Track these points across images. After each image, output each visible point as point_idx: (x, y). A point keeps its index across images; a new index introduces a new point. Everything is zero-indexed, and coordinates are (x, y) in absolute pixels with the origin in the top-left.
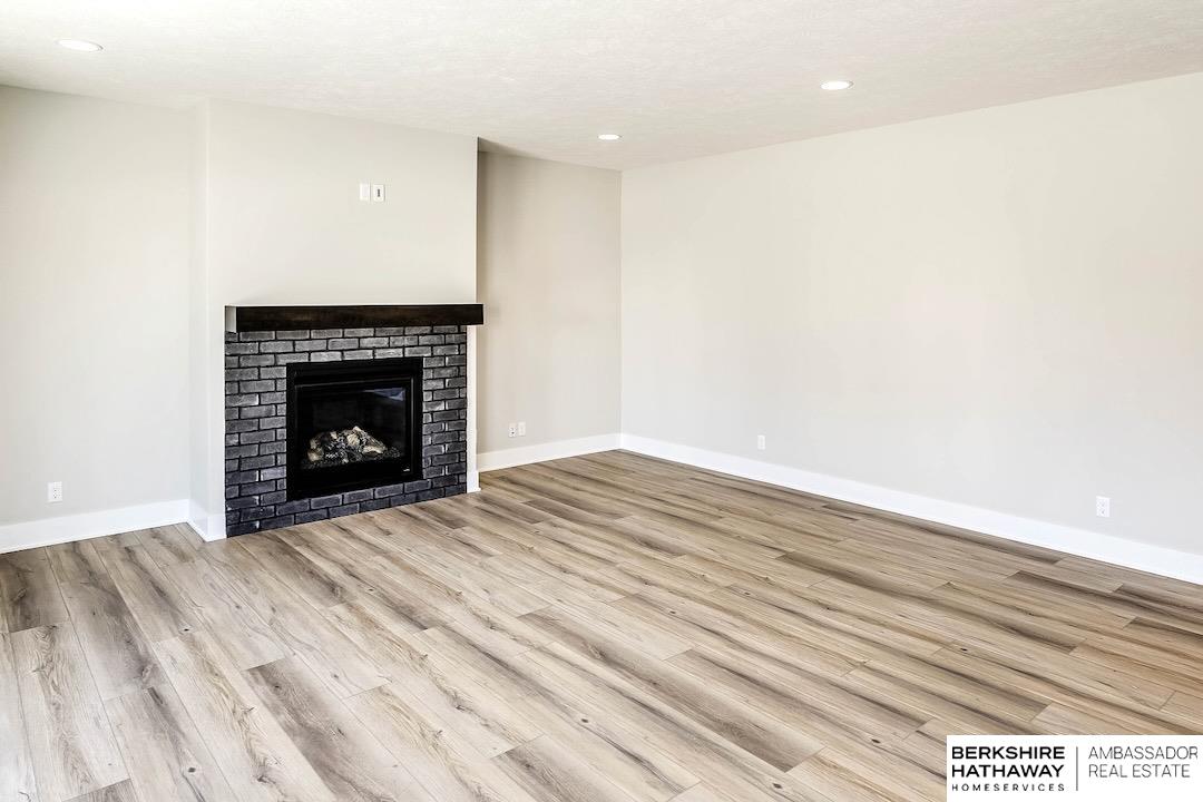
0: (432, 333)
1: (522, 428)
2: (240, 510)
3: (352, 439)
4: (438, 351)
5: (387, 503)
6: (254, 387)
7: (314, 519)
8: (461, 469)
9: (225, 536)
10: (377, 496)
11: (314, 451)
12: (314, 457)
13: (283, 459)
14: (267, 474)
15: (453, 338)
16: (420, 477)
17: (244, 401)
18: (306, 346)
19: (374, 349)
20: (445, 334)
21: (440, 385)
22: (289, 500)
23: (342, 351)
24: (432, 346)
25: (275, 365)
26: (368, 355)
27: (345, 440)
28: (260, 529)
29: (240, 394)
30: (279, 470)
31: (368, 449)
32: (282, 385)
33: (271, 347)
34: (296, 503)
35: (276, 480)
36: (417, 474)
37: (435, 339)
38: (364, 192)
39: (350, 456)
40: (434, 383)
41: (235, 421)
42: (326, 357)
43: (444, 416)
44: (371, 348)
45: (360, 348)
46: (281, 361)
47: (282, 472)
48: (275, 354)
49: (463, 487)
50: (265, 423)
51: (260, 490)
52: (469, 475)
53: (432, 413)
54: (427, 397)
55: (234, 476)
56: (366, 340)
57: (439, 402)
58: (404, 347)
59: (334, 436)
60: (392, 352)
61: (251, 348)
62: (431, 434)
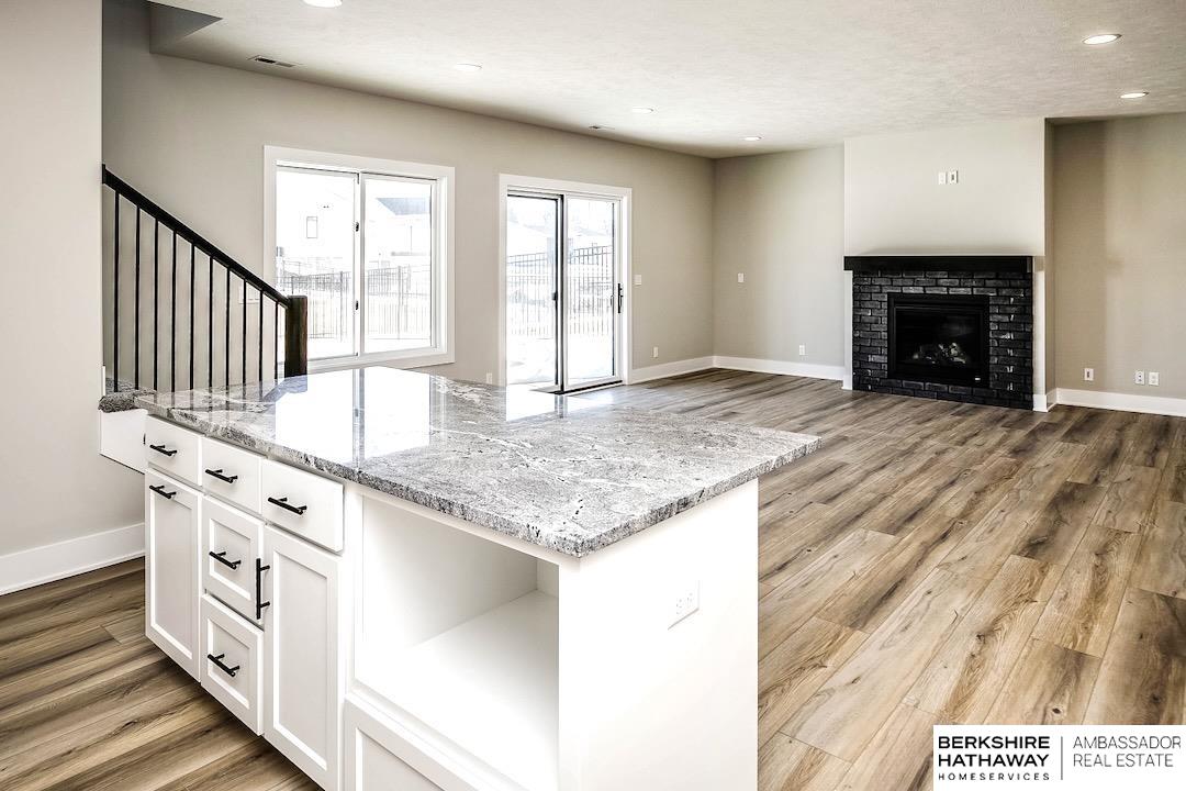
0: (997, 278)
1: (1154, 379)
2: (861, 376)
4: (1004, 292)
5: (958, 399)
6: (868, 305)
8: (1027, 389)
9: (852, 388)
10: (950, 391)
11: (919, 352)
12: (916, 357)
13: (885, 351)
14: (877, 358)
15: (1019, 283)
16: (987, 386)
17: (862, 312)
18: (900, 282)
19: (948, 287)
20: (1010, 280)
21: (1006, 319)
22: (890, 377)
23: (924, 287)
24: (998, 288)
25: (881, 292)
26: (944, 291)
28: (871, 390)
29: (860, 308)
30: (883, 357)
31: (957, 359)
32: (885, 306)
33: (878, 282)
34: (894, 381)
35: (881, 364)
36: (985, 384)
37: (1000, 283)
38: (941, 178)
40: (1000, 317)
41: (858, 323)
42: (912, 290)
43: (1009, 343)
44: (946, 286)
45: (937, 286)
46: (884, 291)
47: (884, 359)
48: (880, 286)
49: (1029, 405)
50: (875, 326)
51: (871, 367)
52: (1034, 396)
53: (998, 340)
54: (994, 327)
55: (856, 355)
56: (942, 281)
57: (1004, 332)
58: (972, 287)
59: (942, 347)
60: (962, 291)
61: (867, 281)
62: (997, 356)
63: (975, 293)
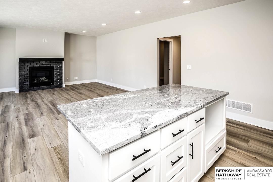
0: (56, 62)
1: (77, 78)
2: (21, 89)
3: (43, 79)
4: (57, 65)
5: (48, 89)
6: (24, 70)
7: (34, 90)
8: (61, 84)
9: (18, 92)
10: (46, 87)
11: (36, 80)
12: (35, 81)
13: (29, 81)
14: (26, 83)
15: (60, 63)
16: (54, 85)
17: (22, 72)
18: (33, 64)
19: (45, 65)
20: (58, 63)
21: (57, 70)
22: (30, 87)
23: (39, 65)
24: (56, 64)
25: (27, 67)
26: (44, 66)
27: (42, 79)
28: (25, 92)
29: (21, 71)
30: (28, 83)
31: (45, 80)
32: (28, 70)
33: (27, 64)
34: (31, 88)
35: (27, 84)
36: (53, 84)
37: (56, 63)
38: (43, 41)
39: (41, 81)
40: (56, 70)
41: (20, 75)
42: (36, 66)
43: (58, 75)
44: (45, 64)
45: (42, 64)
46: (28, 66)
47: (29, 83)
48: (27, 65)
49: (62, 87)
50: (26, 76)
51: (25, 86)
52: (63, 85)
53: (56, 75)
54: (55, 72)
55: (20, 84)
56: (44, 63)
57: (57, 73)
58: (51, 64)
59: (40, 78)
60: (48, 65)
61: (23, 64)
62: (56, 78)
63: (51, 66)
